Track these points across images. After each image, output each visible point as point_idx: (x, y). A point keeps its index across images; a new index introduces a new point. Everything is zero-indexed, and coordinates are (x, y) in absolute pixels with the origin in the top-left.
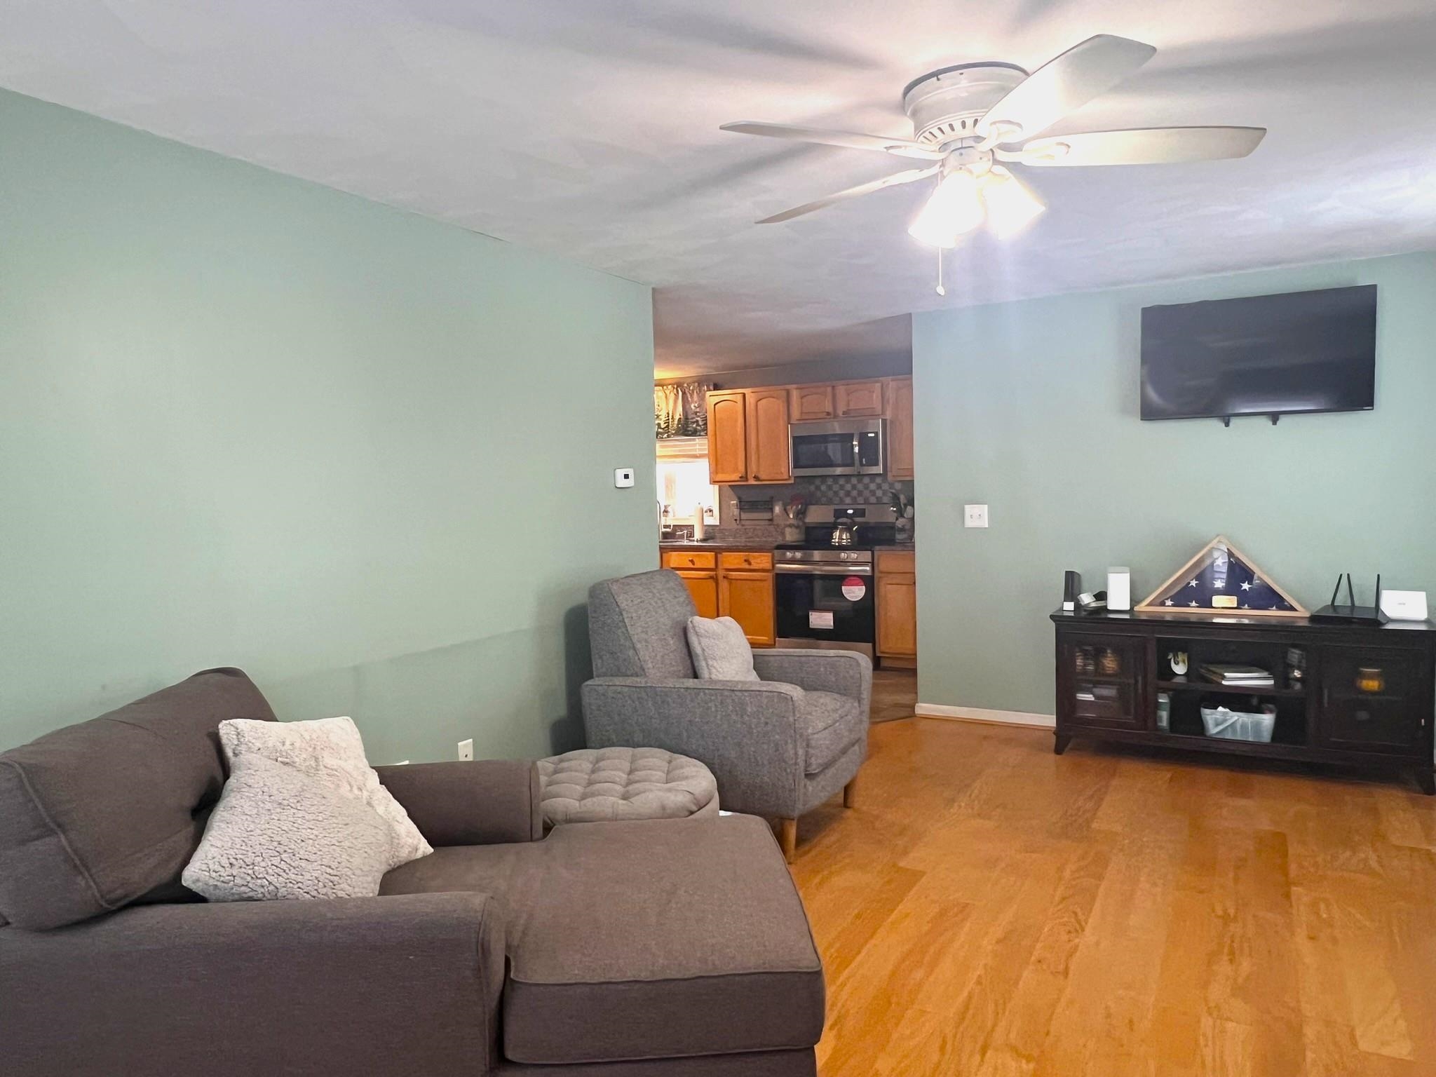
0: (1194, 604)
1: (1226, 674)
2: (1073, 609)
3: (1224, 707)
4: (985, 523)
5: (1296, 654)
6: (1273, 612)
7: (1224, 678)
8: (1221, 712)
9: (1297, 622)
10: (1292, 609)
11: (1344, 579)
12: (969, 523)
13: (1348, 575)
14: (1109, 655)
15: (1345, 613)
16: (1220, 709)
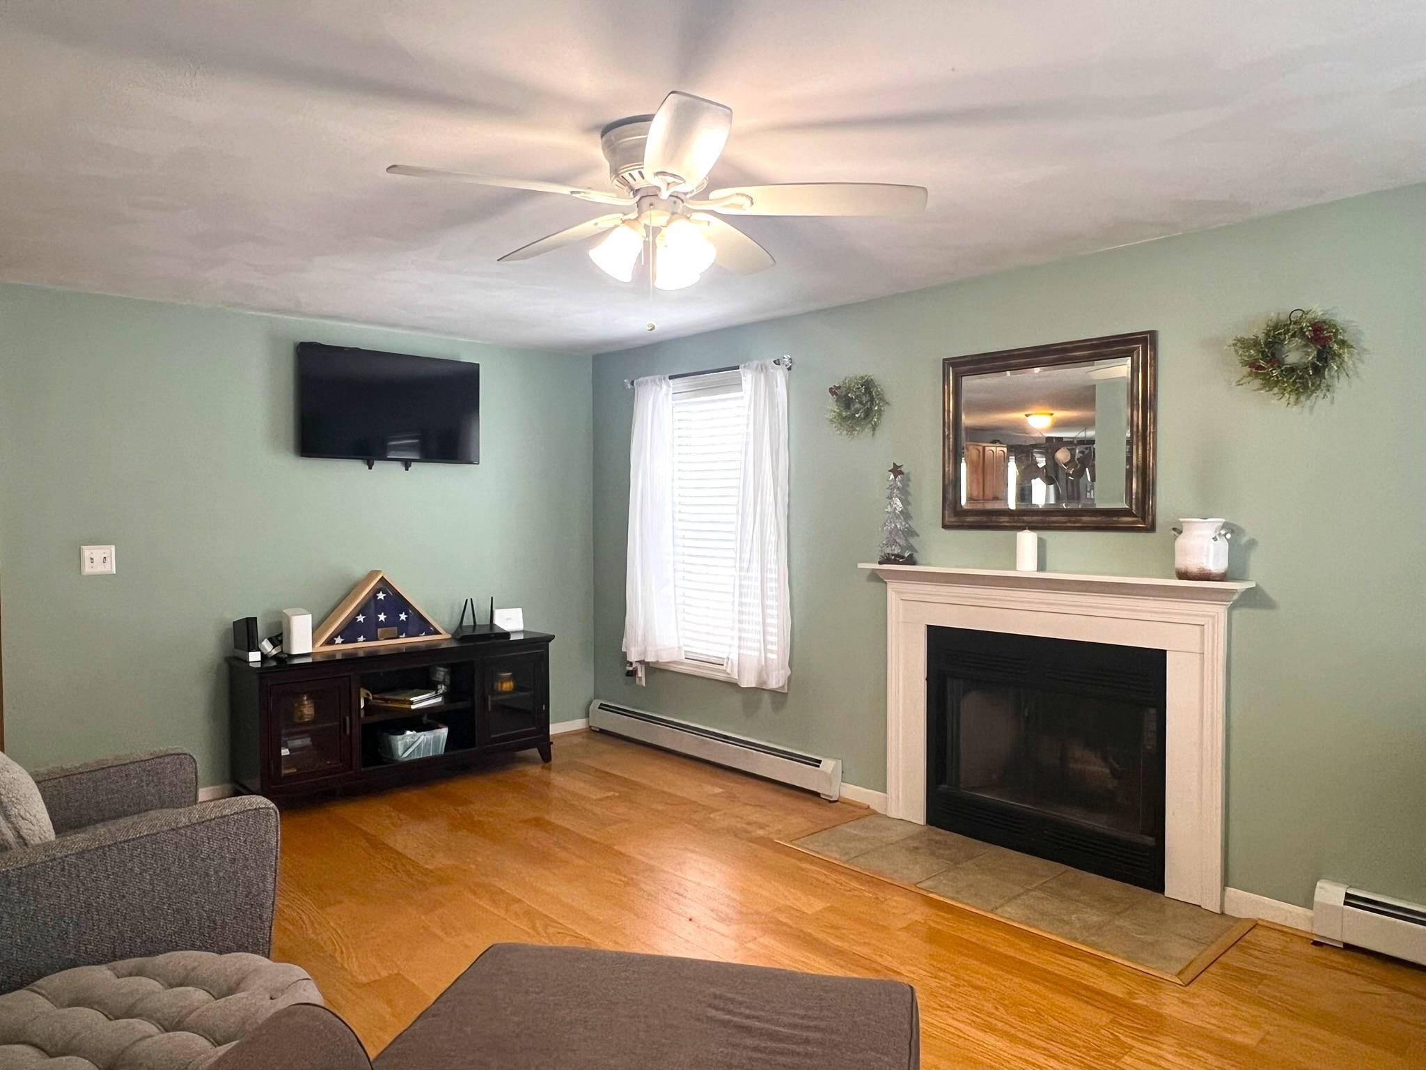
0: (362, 638)
1: (412, 699)
2: (260, 660)
3: (411, 731)
4: (111, 568)
5: (441, 671)
6: (423, 638)
7: (412, 703)
8: (409, 735)
9: (440, 644)
10: (437, 633)
11: (469, 602)
12: (88, 569)
13: (471, 599)
14: (306, 703)
15: (468, 632)
16: (408, 733)
